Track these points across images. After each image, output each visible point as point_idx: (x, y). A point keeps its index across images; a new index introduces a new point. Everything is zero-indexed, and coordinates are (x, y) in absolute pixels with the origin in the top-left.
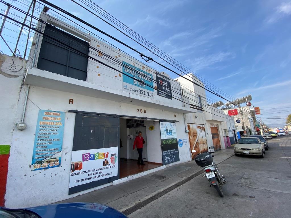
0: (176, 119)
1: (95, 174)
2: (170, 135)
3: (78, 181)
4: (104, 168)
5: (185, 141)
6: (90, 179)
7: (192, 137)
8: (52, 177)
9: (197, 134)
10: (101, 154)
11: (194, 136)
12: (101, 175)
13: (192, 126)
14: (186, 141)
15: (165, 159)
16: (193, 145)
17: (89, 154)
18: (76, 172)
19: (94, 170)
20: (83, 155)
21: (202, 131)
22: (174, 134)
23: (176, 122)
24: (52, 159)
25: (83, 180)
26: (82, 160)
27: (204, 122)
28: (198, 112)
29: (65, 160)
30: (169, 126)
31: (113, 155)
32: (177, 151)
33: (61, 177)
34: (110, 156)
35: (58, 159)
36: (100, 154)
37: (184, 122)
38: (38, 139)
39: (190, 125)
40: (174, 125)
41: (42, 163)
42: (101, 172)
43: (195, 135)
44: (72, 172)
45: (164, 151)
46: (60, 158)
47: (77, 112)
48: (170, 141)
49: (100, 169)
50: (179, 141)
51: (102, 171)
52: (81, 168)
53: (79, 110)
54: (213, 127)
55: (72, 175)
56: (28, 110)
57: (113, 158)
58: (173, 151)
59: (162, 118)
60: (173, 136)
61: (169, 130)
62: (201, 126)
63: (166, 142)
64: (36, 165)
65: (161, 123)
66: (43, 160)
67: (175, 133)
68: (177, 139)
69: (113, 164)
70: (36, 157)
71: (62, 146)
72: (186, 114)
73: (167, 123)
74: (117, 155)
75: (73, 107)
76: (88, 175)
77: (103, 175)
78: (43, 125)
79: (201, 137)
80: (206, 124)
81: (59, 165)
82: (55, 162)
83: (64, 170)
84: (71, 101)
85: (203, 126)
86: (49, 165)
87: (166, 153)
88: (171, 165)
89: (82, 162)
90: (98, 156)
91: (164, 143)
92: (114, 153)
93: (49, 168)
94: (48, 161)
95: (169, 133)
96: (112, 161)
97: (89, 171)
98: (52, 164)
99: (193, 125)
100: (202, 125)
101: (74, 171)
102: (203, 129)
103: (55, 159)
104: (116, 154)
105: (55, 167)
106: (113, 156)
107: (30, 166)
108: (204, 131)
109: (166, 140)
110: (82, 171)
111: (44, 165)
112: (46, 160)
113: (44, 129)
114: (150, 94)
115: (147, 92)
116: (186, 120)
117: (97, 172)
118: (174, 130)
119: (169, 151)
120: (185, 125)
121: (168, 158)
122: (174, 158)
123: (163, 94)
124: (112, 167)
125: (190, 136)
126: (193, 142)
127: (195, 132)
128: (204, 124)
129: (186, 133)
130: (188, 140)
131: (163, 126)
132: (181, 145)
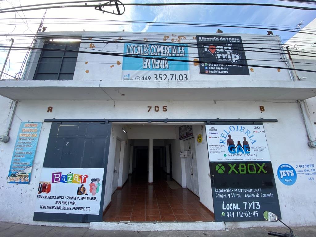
1: (65, 203)
2: (240, 153)
3: (44, 207)
4: (78, 198)
6: (58, 208)
8: (21, 193)
10: (77, 177)
12: (74, 208)
14: (314, 170)
15: (223, 208)
18: (43, 194)
19: (64, 198)
20: (53, 174)
22: (256, 151)
24: (23, 173)
25: (49, 208)
29: (36, 177)
31: (94, 180)
32: (271, 195)
33: (29, 197)
34: (89, 181)
35: (28, 175)
36: (74, 176)
38: (16, 151)
40: (256, 130)
41: (15, 177)
42: (74, 203)
44: (39, 193)
45: (218, 188)
46: (30, 174)
47: (54, 121)
48: (240, 168)
49: (73, 198)
51: (75, 201)
53: (57, 118)
55: (38, 197)
56: (13, 123)
57: (94, 185)
58: (255, 193)
60: (256, 156)
61: (239, 142)
63: (227, 169)
64: (11, 178)
65: (208, 127)
66: (17, 174)
68: (268, 164)
69: (93, 195)
70: (12, 170)
71: (33, 161)
73: (229, 126)
76: (57, 203)
77: (76, 208)
81: (29, 182)
83: (33, 189)
84: (50, 108)
86: (20, 180)
87: (227, 193)
88: (244, 225)
89: (51, 183)
90: (72, 179)
92: (96, 178)
93: (20, 183)
94: (19, 176)
95: (239, 150)
96: (91, 190)
97: (58, 198)
98: (23, 180)
101: (41, 193)
103: (25, 175)
104: (99, 180)
105: (25, 183)
106: (94, 182)
107: (7, 178)
111: (17, 179)
112: (18, 174)
113: (21, 141)
114: (181, 76)
115: (173, 75)
116: (309, 117)
117: (68, 201)
118: (255, 141)
119: (236, 190)
120: (306, 127)
121: (232, 207)
122: (256, 210)
123: (217, 68)
124: (92, 199)
129: (311, 150)
131: (217, 133)
132: (290, 180)
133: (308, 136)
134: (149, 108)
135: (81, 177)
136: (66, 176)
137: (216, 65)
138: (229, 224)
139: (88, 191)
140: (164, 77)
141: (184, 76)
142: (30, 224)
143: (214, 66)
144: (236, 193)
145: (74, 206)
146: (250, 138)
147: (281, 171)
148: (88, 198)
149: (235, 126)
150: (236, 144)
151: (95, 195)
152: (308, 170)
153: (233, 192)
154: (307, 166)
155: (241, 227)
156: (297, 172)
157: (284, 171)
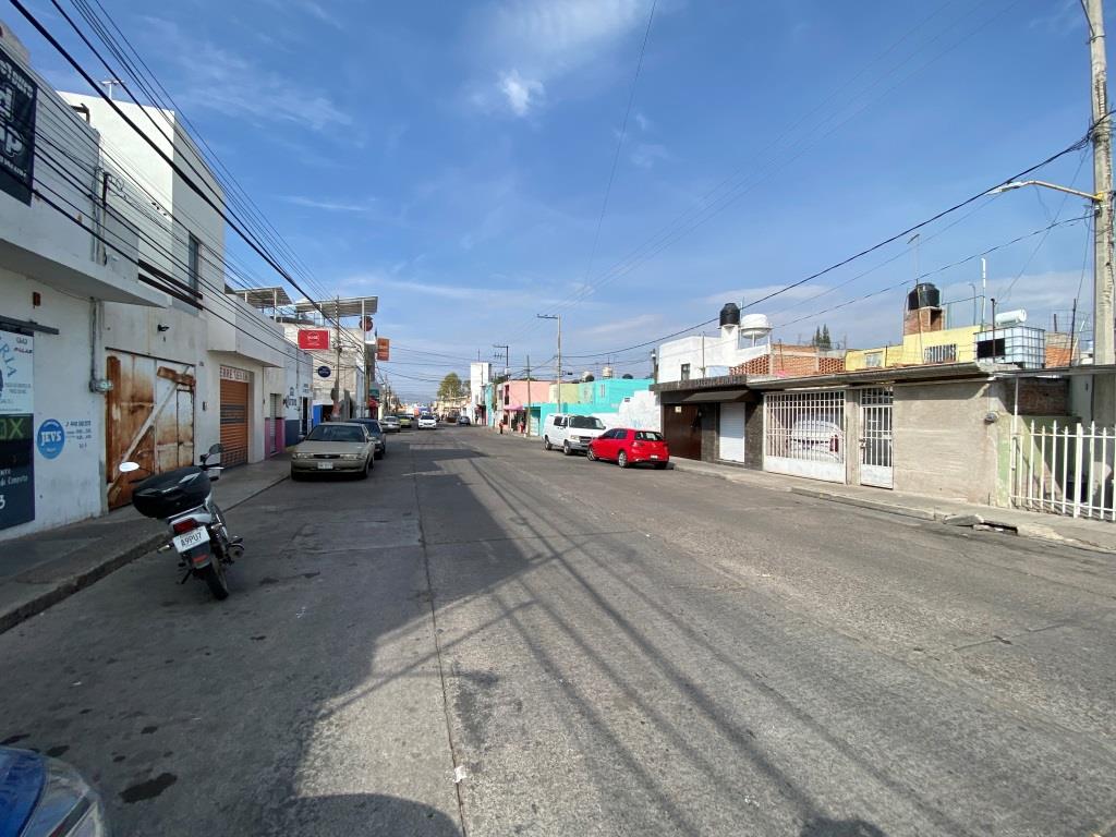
0: (41, 316)
7: (126, 412)
9: (151, 400)
11: (133, 411)
13: (133, 365)
14: (89, 431)
21: (178, 390)
22: (12, 391)
23: (36, 334)
27: (198, 355)
28: (174, 306)
32: (25, 478)
37: (88, 343)
39: (125, 361)
40: (21, 346)
43: (142, 403)
50: (42, 429)
54: (233, 379)
60: (9, 403)
62: (179, 369)
67: (20, 389)
68: (29, 419)
72: (109, 305)
79: (172, 416)
80: (202, 364)
85: (190, 371)
99: (139, 359)
100: (185, 367)
102: (188, 383)
108: (192, 392)
118: (15, 371)
120: (93, 353)
125: (114, 406)
126: (125, 434)
127: (146, 392)
128: (192, 366)
129: (92, 394)
130: (100, 424)
132: (54, 449)
133: (93, 371)
146: (7, 361)
147: (43, 434)
152: (80, 431)
154: (81, 424)
156: (66, 434)
157: (47, 433)
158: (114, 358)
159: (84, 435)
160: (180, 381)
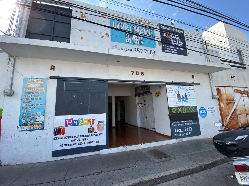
0: (195, 81)
1: (79, 140)
2: (183, 102)
3: (61, 146)
4: (89, 136)
5: (211, 110)
6: (73, 144)
7: (225, 104)
8: (36, 138)
9: (233, 100)
10: (86, 121)
11: (228, 104)
12: (87, 142)
13: (225, 90)
14: (214, 110)
15: (176, 132)
16: (227, 116)
17: (72, 119)
18: (59, 136)
19: (78, 137)
20: (66, 120)
21: (243, 96)
22: (190, 100)
23: (194, 85)
24: (35, 122)
25: (66, 145)
26: (65, 125)
29: (49, 124)
30: (183, 90)
31: (99, 122)
32: (196, 123)
33: (45, 140)
34: (96, 123)
35: (42, 123)
36: (84, 120)
37: (209, 85)
38: (23, 103)
39: (222, 89)
40: (191, 89)
41: (27, 126)
42: (86, 139)
43: (230, 102)
44: (55, 136)
45: (173, 121)
46: (43, 122)
47: (58, 78)
48: (183, 110)
49: (85, 136)
50: (200, 110)
51: (87, 137)
52: (64, 133)
53: (61, 76)
55: (54, 139)
56: (15, 78)
57: (100, 125)
58: (190, 123)
59: (170, 81)
60: (190, 103)
61: (183, 95)
62: (242, 89)
63: (177, 111)
64: (23, 127)
65: (168, 86)
66: (28, 123)
67: (192, 99)
68: (196, 107)
69: (100, 132)
70: (22, 120)
71: (44, 111)
72: (214, 74)
73: (178, 86)
74: (105, 123)
75: (55, 73)
76: (72, 141)
77: (89, 143)
78: (27, 91)
79: (242, 105)
81: (43, 129)
82: (38, 125)
83: (48, 133)
84: (53, 67)
85: (246, 89)
86: (33, 127)
87: (177, 124)
88: (185, 139)
89: (65, 127)
90: (82, 122)
91: (174, 112)
92: (101, 121)
93: (33, 130)
94: (32, 124)
96: (99, 129)
97: (72, 137)
98: (36, 127)
99: (226, 88)
100: (244, 88)
101: (57, 135)
102: (246, 94)
103: (38, 123)
104: (103, 121)
105: (39, 129)
106: (100, 123)
107: (18, 127)
108: (248, 96)
109: (176, 108)
110: (64, 136)
111: (29, 127)
112: (30, 123)
113: (28, 94)
114: (151, 51)
115: (146, 50)
116: (213, 82)
117: (81, 138)
118: (190, 95)
119: (181, 122)
120: (211, 88)
121: (180, 131)
122: (190, 131)
123: (171, 49)
124: (100, 135)
125: (221, 103)
126: (226, 111)
127: (231, 98)
128: (247, 87)
129: (213, 100)
130: (217, 108)
131: (172, 90)
132: (204, 115)
133: (212, 93)
134: (132, 73)
135: (89, 121)
136: (77, 121)
137: (171, 47)
138: (178, 140)
139: (96, 130)
140: (141, 51)
141: (153, 52)
142: (49, 161)
143: (169, 48)
144: (181, 123)
145: (87, 141)
146: (188, 93)
147: (200, 111)
148: (97, 135)
149: (181, 86)
150: (181, 97)
151: (102, 132)
153: (180, 123)
154: (211, 108)
155: (183, 140)
156: (207, 111)
157: (202, 111)
158: (219, 89)
159: (213, 112)
160: (243, 93)
